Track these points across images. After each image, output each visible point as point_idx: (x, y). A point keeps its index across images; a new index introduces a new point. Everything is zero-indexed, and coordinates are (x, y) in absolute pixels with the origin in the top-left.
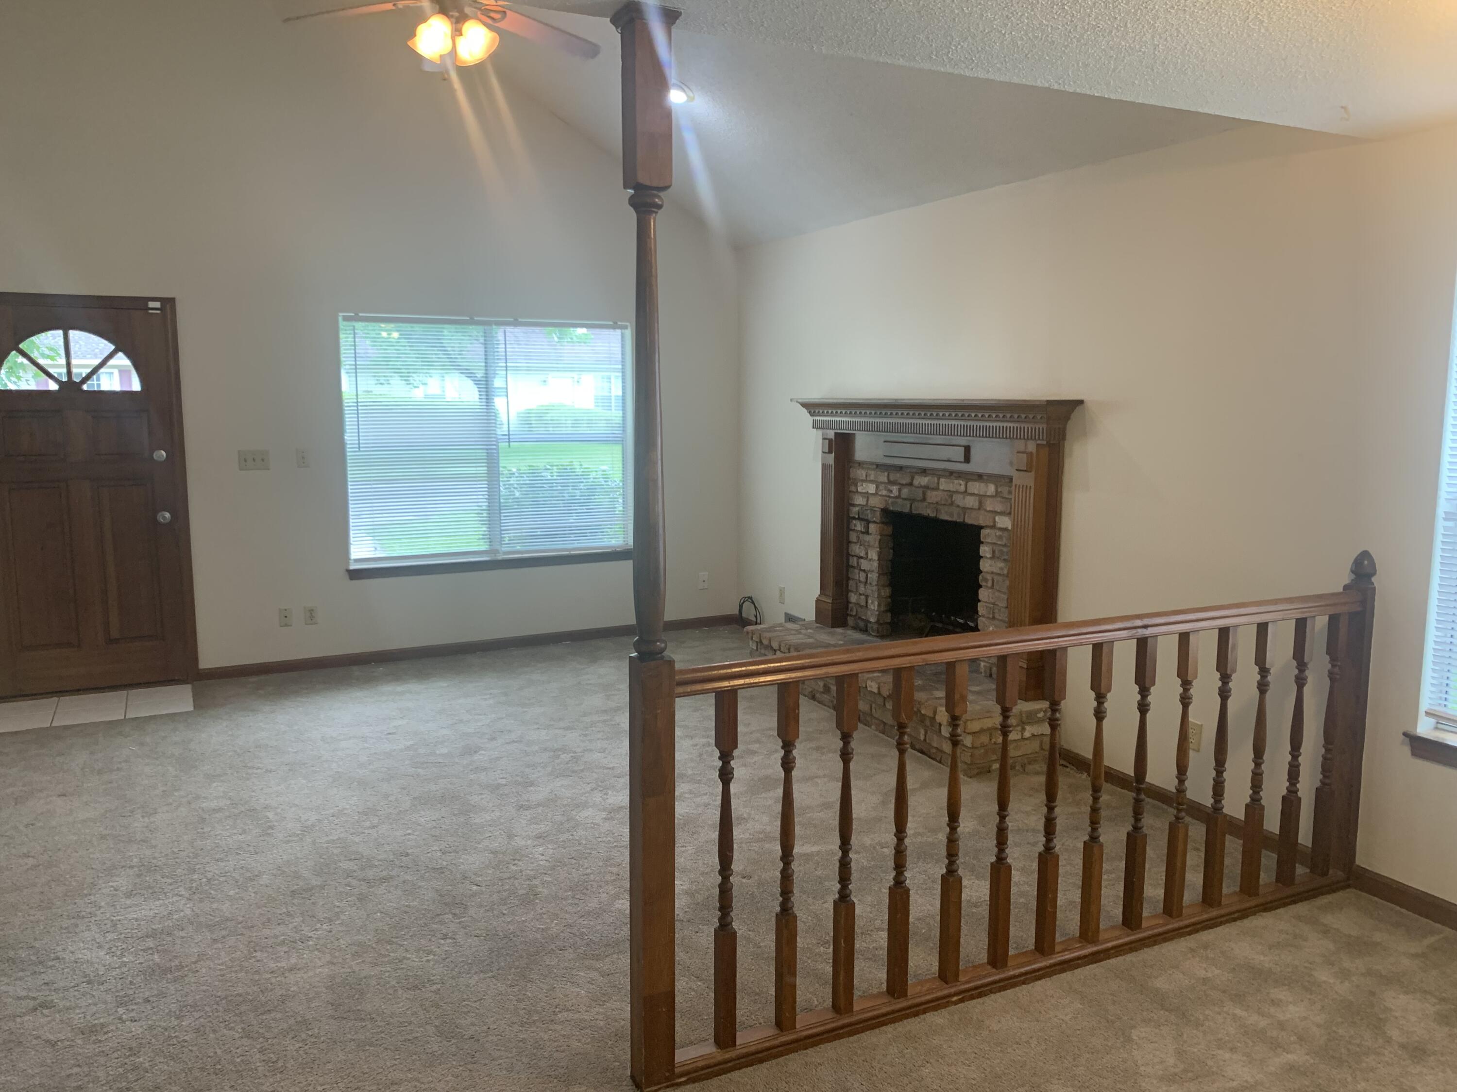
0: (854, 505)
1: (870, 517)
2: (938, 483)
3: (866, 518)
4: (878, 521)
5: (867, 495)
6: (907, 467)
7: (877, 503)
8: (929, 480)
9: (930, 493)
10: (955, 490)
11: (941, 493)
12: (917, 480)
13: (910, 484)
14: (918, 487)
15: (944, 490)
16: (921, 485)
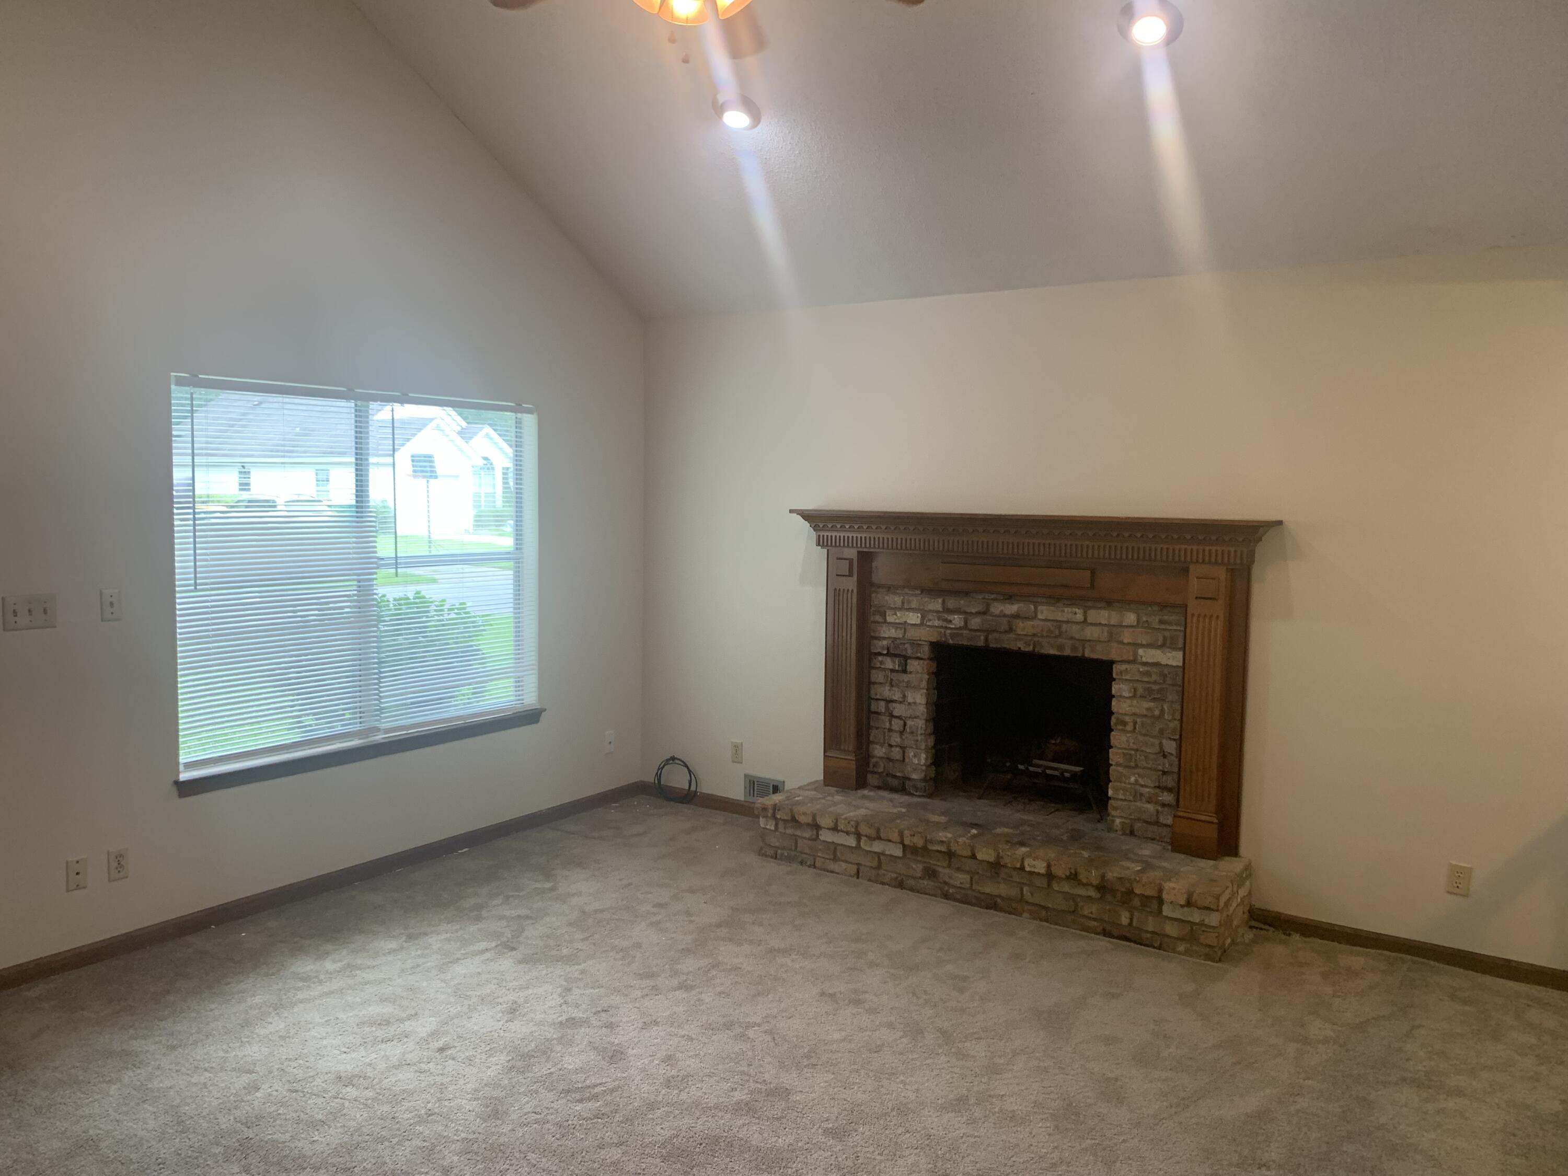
0: (882, 638)
1: (909, 652)
2: (1036, 612)
3: (904, 653)
4: (926, 657)
5: (904, 626)
8: (1019, 608)
9: (1021, 624)
10: (1065, 619)
11: (1041, 623)
12: (998, 608)
13: (984, 613)
14: (999, 616)
15: (1046, 620)
16: (1005, 614)
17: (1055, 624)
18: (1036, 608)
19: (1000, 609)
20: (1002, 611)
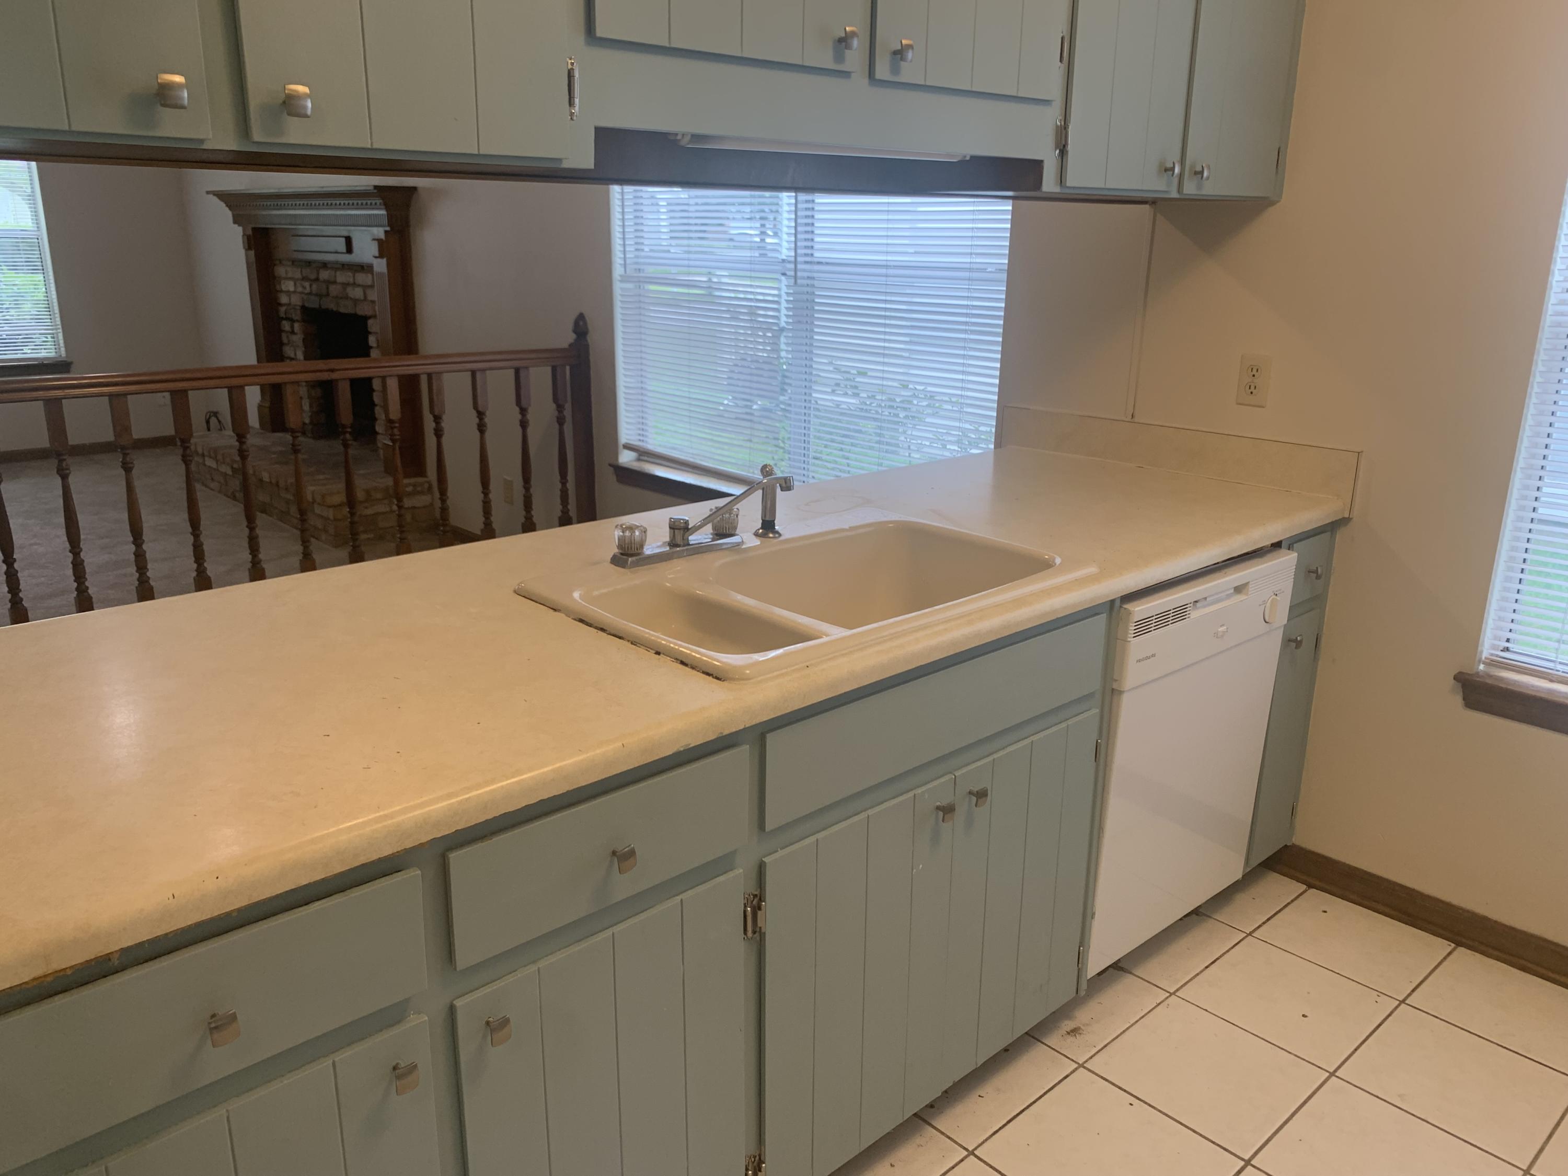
0: (280, 305)
2: (335, 276)
3: (291, 317)
4: (299, 319)
5: (288, 293)
6: (315, 262)
7: (296, 300)
8: (329, 274)
9: (331, 287)
10: (347, 282)
11: (338, 286)
12: (322, 274)
13: (317, 279)
14: (323, 282)
15: (340, 283)
16: (324, 279)
17: (343, 286)
18: (335, 273)
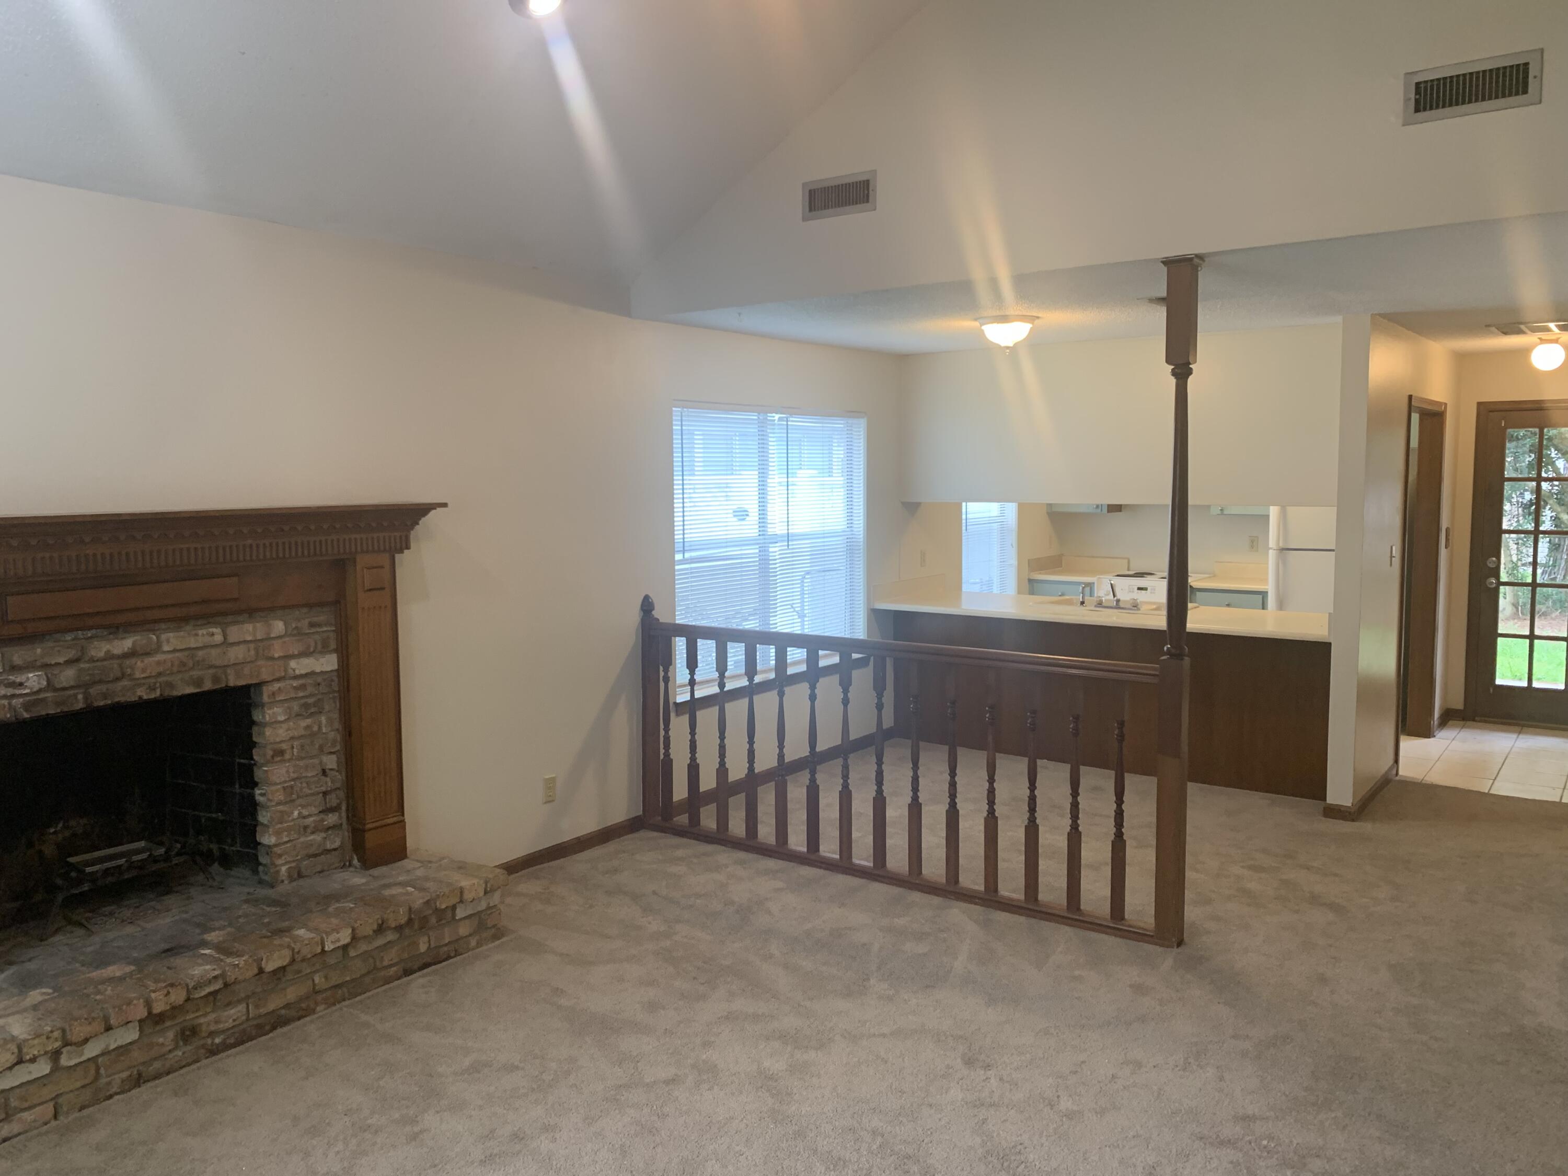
2: (160, 643)
8: (134, 643)
9: (139, 663)
10: (200, 645)
11: (170, 656)
12: (100, 648)
13: (77, 660)
14: (104, 660)
15: (175, 651)
16: (113, 654)
17: (186, 653)
18: (158, 637)
19: (104, 650)
20: (108, 652)
